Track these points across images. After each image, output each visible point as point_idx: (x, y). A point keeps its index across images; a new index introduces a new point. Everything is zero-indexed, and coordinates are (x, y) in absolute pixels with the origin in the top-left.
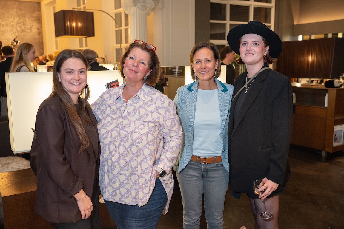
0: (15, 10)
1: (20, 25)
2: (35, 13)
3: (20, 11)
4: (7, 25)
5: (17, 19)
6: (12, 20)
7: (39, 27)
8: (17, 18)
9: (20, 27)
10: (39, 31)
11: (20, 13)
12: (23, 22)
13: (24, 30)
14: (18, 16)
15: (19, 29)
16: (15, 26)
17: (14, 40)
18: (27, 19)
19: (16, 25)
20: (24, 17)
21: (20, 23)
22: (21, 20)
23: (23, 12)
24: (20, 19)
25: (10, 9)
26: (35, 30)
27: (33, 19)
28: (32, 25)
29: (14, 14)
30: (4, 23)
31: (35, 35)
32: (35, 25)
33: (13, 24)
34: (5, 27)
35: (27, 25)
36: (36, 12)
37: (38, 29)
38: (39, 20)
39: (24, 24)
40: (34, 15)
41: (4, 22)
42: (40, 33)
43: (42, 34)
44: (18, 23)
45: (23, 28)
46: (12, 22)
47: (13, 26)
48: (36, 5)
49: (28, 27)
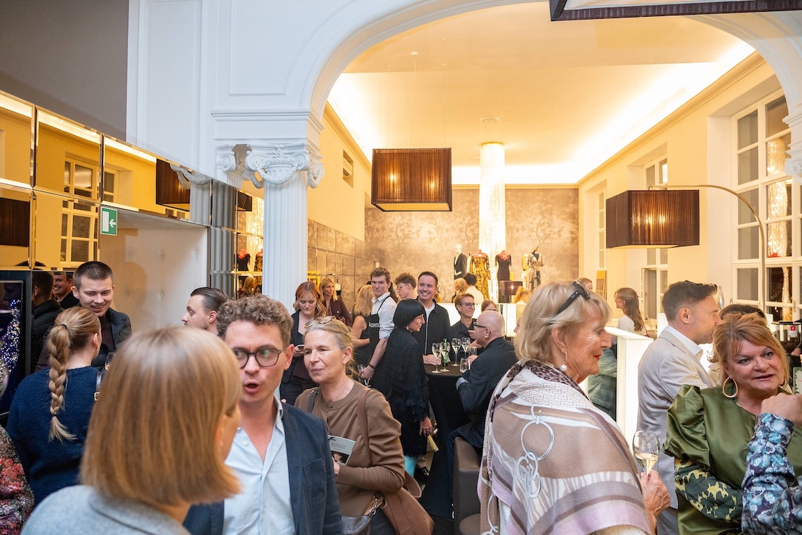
0: (537, 204)
1: (543, 227)
2: (568, 206)
3: (545, 205)
4: (524, 229)
5: (539, 219)
6: (531, 220)
7: (574, 230)
8: (540, 217)
9: (543, 230)
10: (574, 236)
11: (544, 208)
12: (548, 223)
13: (549, 235)
14: (542, 213)
15: (541, 234)
16: (535, 230)
17: (533, 253)
18: (554, 217)
19: (537, 228)
20: (551, 214)
21: (543, 224)
22: (545, 220)
23: (549, 206)
24: (544, 217)
25: (530, 204)
26: (566, 235)
27: (565, 217)
28: (563, 227)
29: (536, 210)
30: (519, 226)
31: (566, 243)
32: (568, 226)
33: (533, 226)
34: (520, 232)
35: (554, 228)
36: (571, 206)
37: (572, 233)
38: (574, 217)
39: (549, 226)
40: (567, 210)
42: (575, 239)
43: (578, 240)
44: (541, 225)
45: (547, 232)
46: (532, 223)
47: (532, 230)
48: (571, 194)
49: (556, 230)
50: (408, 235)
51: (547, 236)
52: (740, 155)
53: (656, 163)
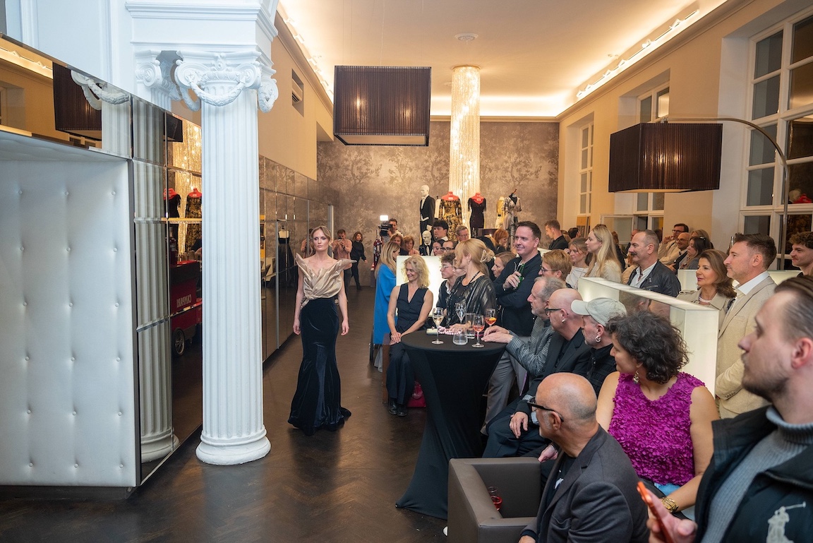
0: (513, 140)
1: (519, 167)
2: (547, 143)
3: (522, 141)
4: (497, 168)
5: (514, 157)
6: (506, 158)
7: (553, 170)
8: (516, 155)
9: (519, 170)
10: (553, 177)
11: (520, 145)
12: (525, 162)
13: (526, 175)
14: (518, 151)
15: (516, 175)
16: (510, 169)
17: (511, 197)
18: (532, 156)
19: (512, 167)
20: (528, 151)
22: (522, 158)
23: (526, 142)
24: (520, 155)
25: (505, 139)
26: (544, 176)
27: (544, 155)
28: (541, 167)
29: (511, 147)
30: (492, 165)
31: (543, 185)
32: (546, 166)
33: (507, 165)
34: (493, 171)
35: (531, 167)
36: (550, 142)
37: (550, 173)
38: (554, 156)
39: (526, 165)
40: (546, 147)
41: (491, 162)
42: (554, 181)
43: (557, 182)
44: (515, 164)
45: (523, 172)
46: (506, 162)
47: (506, 170)
48: (551, 129)
49: (532, 170)
50: (366, 173)
51: (523, 177)
52: (756, 85)
53: (653, 93)
